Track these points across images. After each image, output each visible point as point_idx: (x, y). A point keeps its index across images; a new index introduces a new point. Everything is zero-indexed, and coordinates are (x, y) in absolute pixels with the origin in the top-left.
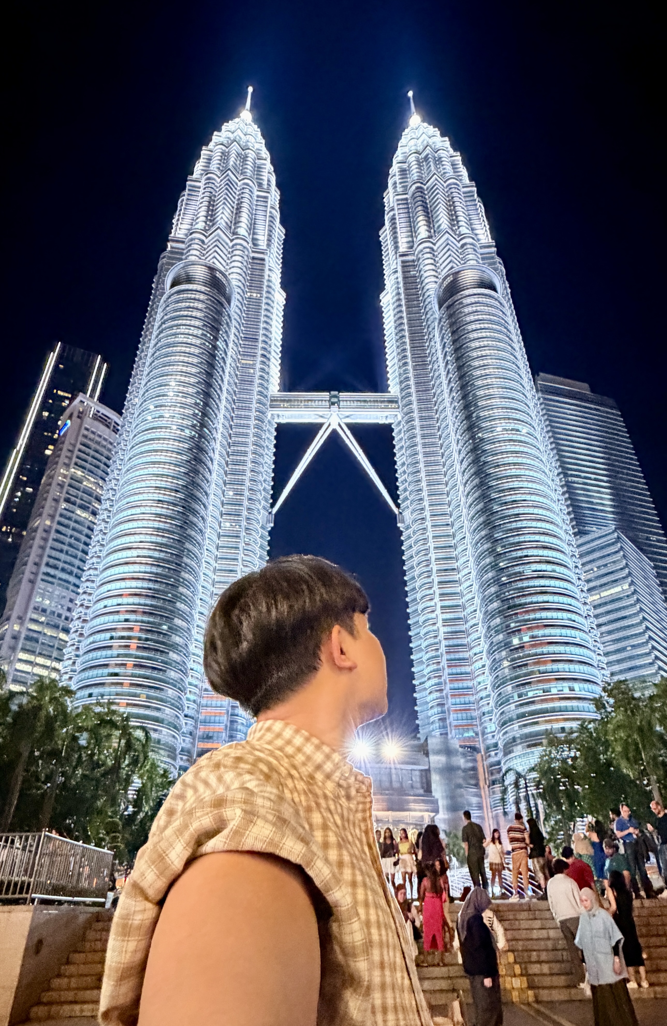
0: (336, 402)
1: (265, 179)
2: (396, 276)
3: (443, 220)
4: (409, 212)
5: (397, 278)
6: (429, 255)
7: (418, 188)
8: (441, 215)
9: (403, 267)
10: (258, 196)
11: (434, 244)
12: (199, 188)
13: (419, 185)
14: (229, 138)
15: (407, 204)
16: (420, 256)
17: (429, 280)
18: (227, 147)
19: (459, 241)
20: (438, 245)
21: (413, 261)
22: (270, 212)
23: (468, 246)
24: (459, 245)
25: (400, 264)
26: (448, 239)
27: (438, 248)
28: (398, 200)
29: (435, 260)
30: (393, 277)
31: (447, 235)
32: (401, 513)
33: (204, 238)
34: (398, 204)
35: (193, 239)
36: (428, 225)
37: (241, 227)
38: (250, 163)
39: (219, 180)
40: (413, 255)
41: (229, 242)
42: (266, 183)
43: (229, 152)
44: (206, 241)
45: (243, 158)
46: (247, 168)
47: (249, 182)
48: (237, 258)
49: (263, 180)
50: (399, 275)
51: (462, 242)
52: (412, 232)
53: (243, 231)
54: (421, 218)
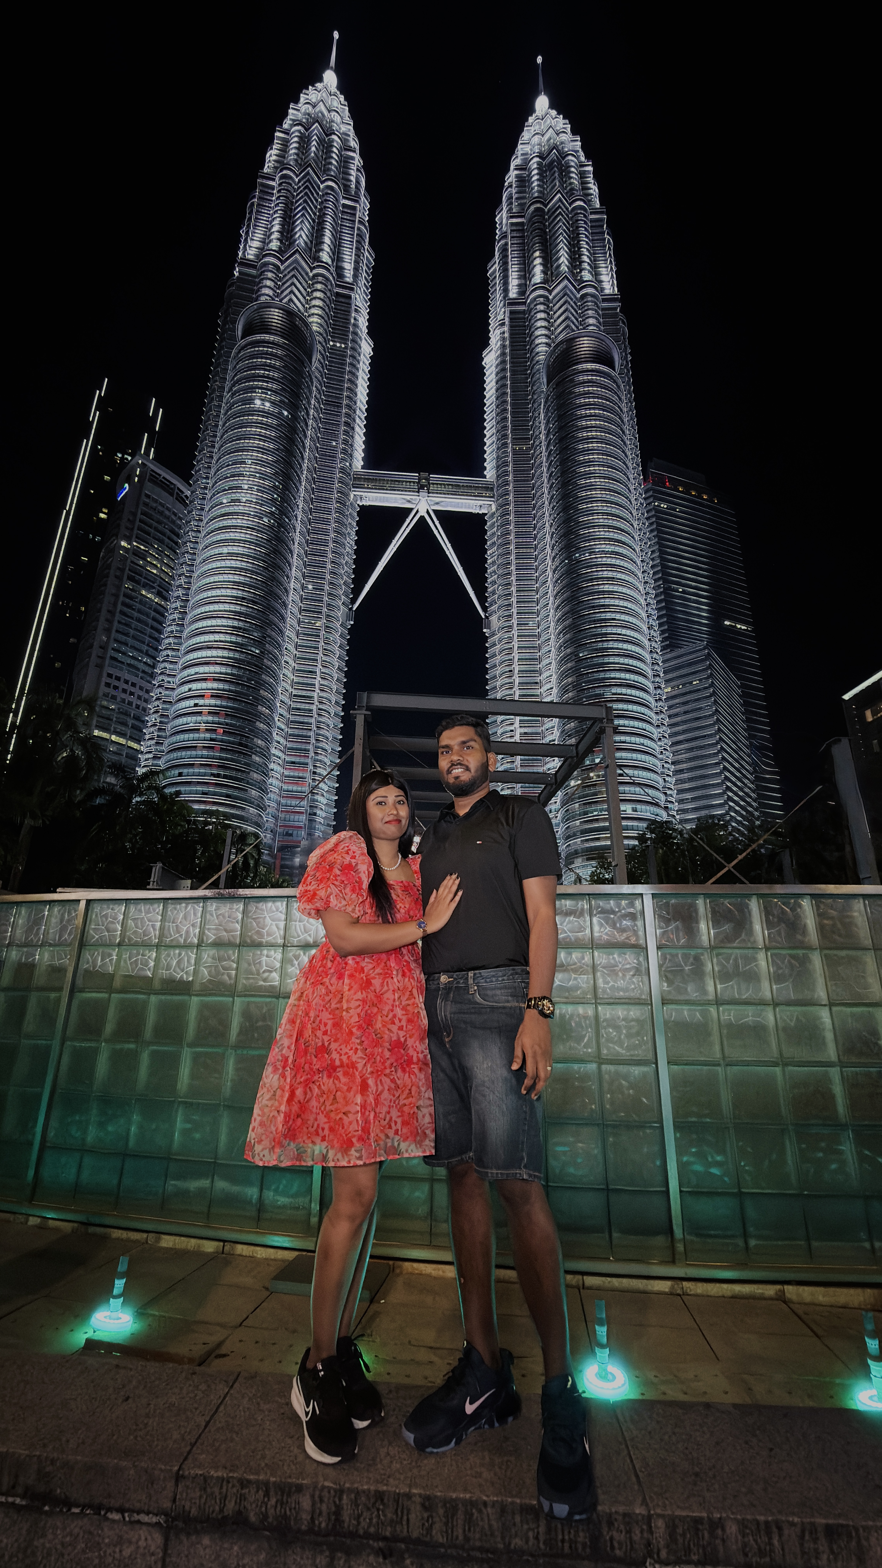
0: (426, 486)
1: (353, 179)
2: (502, 330)
3: (564, 260)
4: (523, 245)
5: (504, 333)
6: (542, 307)
7: (537, 209)
8: (562, 252)
9: (511, 319)
10: (344, 206)
11: (550, 292)
12: (273, 188)
13: (538, 205)
14: (309, 114)
15: (523, 231)
16: (532, 306)
17: (540, 341)
18: (307, 130)
19: (578, 291)
20: (554, 294)
21: (524, 312)
22: (359, 229)
23: (590, 299)
24: (578, 296)
25: (507, 314)
26: (566, 286)
27: (554, 297)
28: (512, 224)
29: (548, 314)
30: (498, 332)
31: (566, 282)
32: (487, 617)
33: (279, 264)
34: (511, 231)
35: (266, 264)
36: (544, 265)
37: (322, 250)
38: (334, 156)
39: (297, 180)
40: (524, 303)
41: (309, 270)
42: (353, 186)
43: (309, 138)
44: (282, 268)
45: (326, 146)
46: (331, 163)
47: (333, 184)
48: (318, 294)
49: (351, 181)
50: (506, 329)
51: (582, 292)
52: (526, 272)
53: (325, 257)
54: (537, 254)
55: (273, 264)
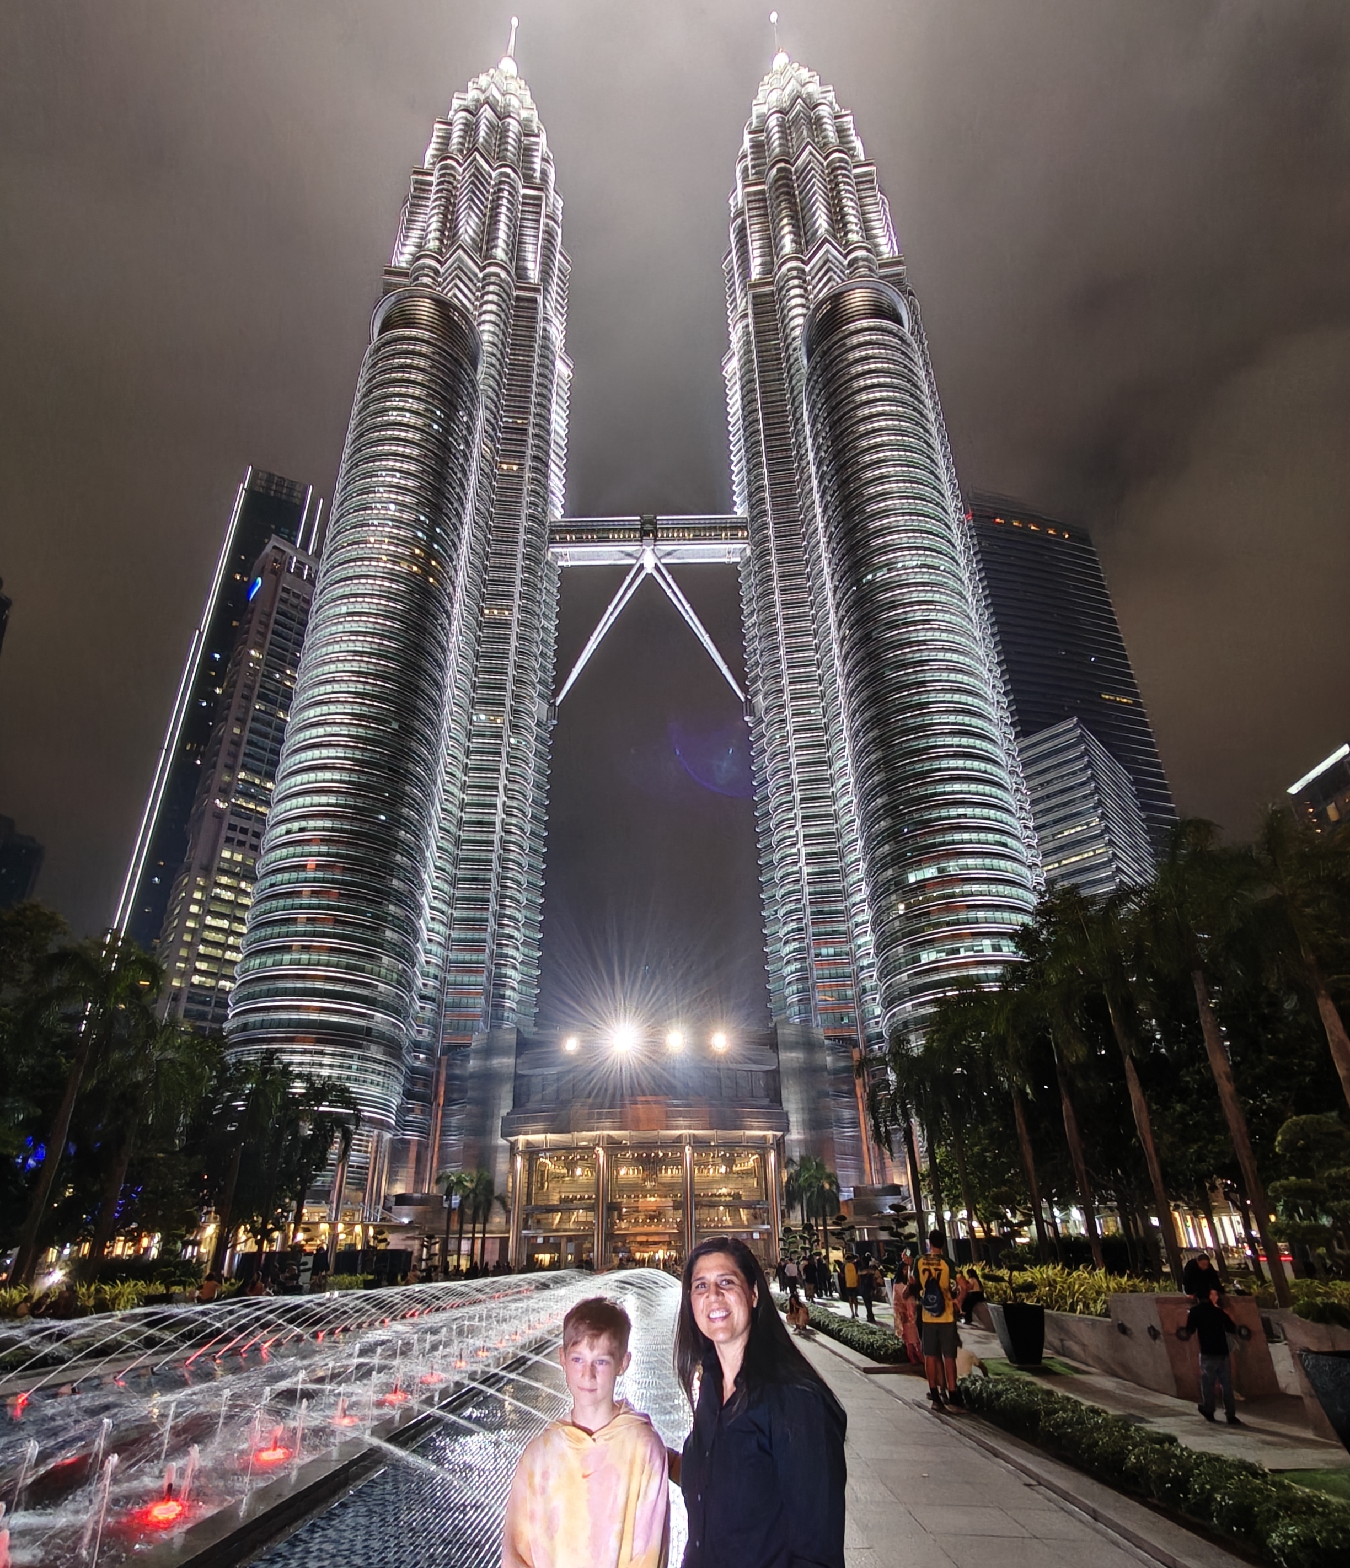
0: (652, 532)
1: (537, 167)
2: (744, 323)
3: (822, 222)
4: (766, 215)
5: (747, 326)
6: (796, 282)
7: (780, 170)
8: (819, 212)
9: (755, 306)
10: (525, 196)
11: (806, 263)
12: (430, 184)
13: (782, 165)
14: (477, 100)
15: (764, 200)
16: (782, 283)
18: (473, 115)
19: (845, 257)
20: (811, 264)
21: (772, 294)
22: (547, 225)
23: (861, 263)
24: (846, 262)
25: (749, 301)
26: (827, 251)
27: (812, 269)
28: (749, 194)
29: (806, 290)
30: (740, 326)
31: (826, 246)
32: (748, 699)
33: (438, 266)
34: (749, 202)
35: (423, 267)
36: (796, 234)
37: (496, 246)
38: (510, 141)
39: (461, 170)
40: (771, 283)
41: (477, 271)
42: (537, 174)
43: (477, 124)
44: (442, 271)
45: (500, 133)
46: (507, 150)
47: (508, 170)
48: (490, 297)
49: (534, 170)
50: (750, 320)
51: (850, 258)
52: (771, 244)
53: (500, 253)
54: (785, 221)
55: (430, 267)
